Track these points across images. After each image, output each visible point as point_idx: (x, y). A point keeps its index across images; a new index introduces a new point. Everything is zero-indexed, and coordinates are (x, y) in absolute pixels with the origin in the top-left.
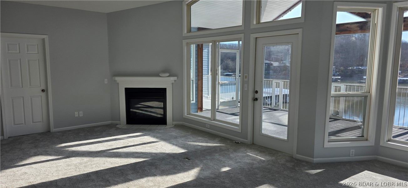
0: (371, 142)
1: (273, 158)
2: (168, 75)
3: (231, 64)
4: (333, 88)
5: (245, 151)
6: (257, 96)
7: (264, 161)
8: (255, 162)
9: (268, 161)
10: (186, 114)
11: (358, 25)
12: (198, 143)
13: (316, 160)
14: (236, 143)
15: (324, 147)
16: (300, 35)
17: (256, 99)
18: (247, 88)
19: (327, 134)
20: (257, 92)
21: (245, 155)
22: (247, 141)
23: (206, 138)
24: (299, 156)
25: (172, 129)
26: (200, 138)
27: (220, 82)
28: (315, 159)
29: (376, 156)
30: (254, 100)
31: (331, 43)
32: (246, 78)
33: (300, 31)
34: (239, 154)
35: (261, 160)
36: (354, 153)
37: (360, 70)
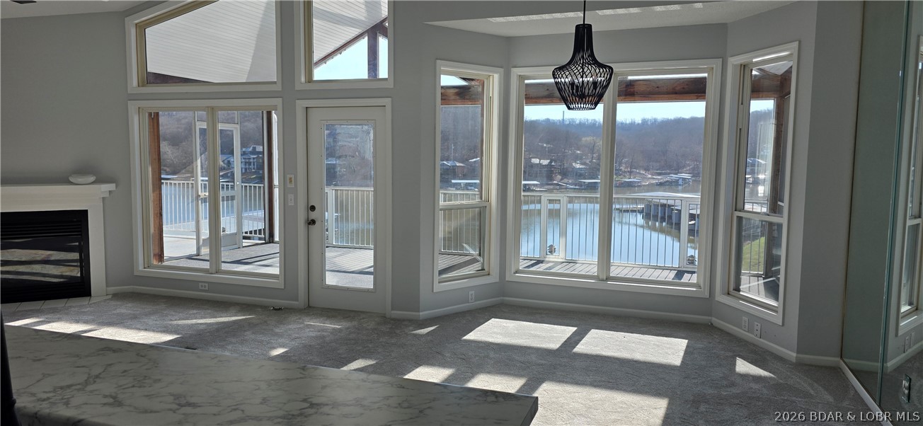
0: (494, 278)
1: (355, 323)
2: (92, 179)
3: (170, 152)
4: (441, 197)
5: (301, 321)
6: (313, 215)
7: (340, 330)
8: (325, 334)
9: (348, 328)
10: (141, 268)
11: (457, 90)
12: (195, 321)
13: (423, 314)
14: (276, 310)
15: (433, 291)
16: (389, 108)
17: (313, 222)
18: (293, 201)
19: (436, 273)
20: (313, 208)
21: (302, 326)
22: (297, 303)
23: (208, 309)
24: (397, 313)
25: (113, 303)
26: (195, 311)
27: (200, 193)
28: (421, 313)
29: (502, 298)
30: (309, 224)
31: (435, 125)
32: (291, 181)
33: (387, 101)
34: (290, 326)
35: (334, 329)
36: (473, 297)
37: (445, 167)
